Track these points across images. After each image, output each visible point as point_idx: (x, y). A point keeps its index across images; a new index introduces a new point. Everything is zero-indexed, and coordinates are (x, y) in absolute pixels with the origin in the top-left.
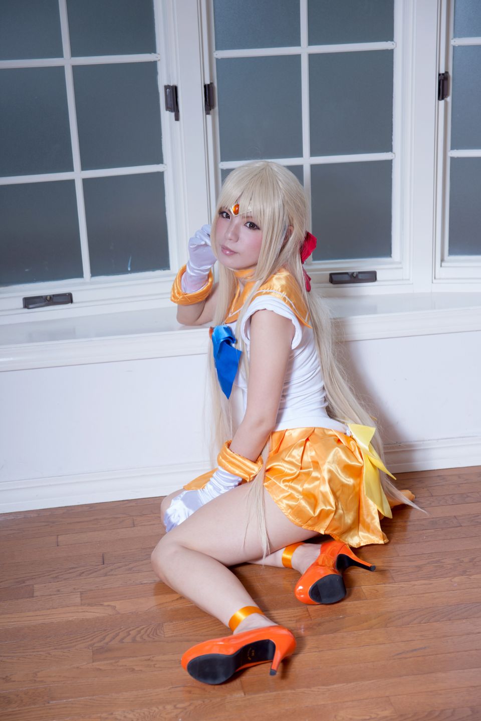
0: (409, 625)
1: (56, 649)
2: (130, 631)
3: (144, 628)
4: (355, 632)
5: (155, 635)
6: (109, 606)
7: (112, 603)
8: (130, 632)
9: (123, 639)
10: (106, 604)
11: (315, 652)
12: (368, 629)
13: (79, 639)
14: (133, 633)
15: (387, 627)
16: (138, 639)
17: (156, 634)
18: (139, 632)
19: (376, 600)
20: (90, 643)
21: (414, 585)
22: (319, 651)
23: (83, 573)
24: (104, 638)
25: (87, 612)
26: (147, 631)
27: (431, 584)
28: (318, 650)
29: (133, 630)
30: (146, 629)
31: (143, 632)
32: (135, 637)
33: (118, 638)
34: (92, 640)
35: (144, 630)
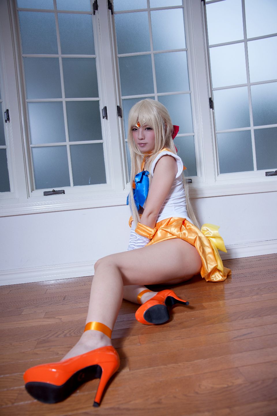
0: (235, 320)
1: (16, 341)
2: (65, 330)
3: (73, 329)
4: (203, 326)
5: (78, 333)
6: (58, 318)
7: (60, 317)
8: (65, 332)
9: (58, 335)
10: (57, 317)
11: (179, 339)
12: (211, 324)
13: (33, 336)
14: (66, 332)
15: (223, 323)
16: (68, 335)
17: (80, 332)
18: (70, 331)
19: (212, 309)
20: (38, 338)
21: (232, 301)
22: (182, 339)
23: (52, 304)
24: (48, 335)
25: (45, 321)
26: (75, 330)
27: (241, 300)
28: (180, 338)
29: (67, 330)
30: (74, 329)
31: (72, 331)
32: (66, 334)
33: (56, 335)
34: (41, 336)
35: (73, 330)
